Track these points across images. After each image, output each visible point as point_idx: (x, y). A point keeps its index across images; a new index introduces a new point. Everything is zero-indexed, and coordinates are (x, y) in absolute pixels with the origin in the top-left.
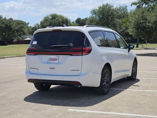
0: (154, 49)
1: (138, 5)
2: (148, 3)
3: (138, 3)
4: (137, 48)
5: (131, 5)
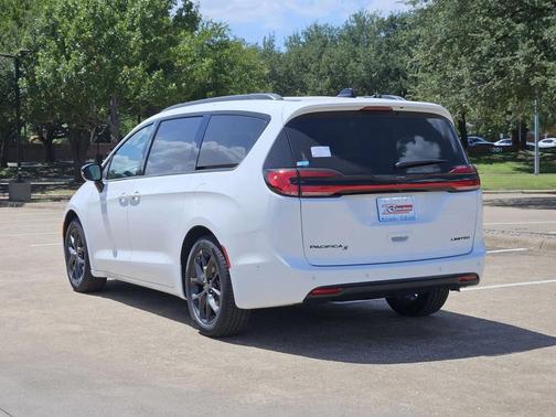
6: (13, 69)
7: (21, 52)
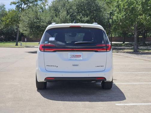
0: (33, 47)
1: (17, 4)
2: (27, 4)
3: (17, 3)
4: (17, 46)
5: (11, 4)
6: (109, 17)
7: (110, 12)
